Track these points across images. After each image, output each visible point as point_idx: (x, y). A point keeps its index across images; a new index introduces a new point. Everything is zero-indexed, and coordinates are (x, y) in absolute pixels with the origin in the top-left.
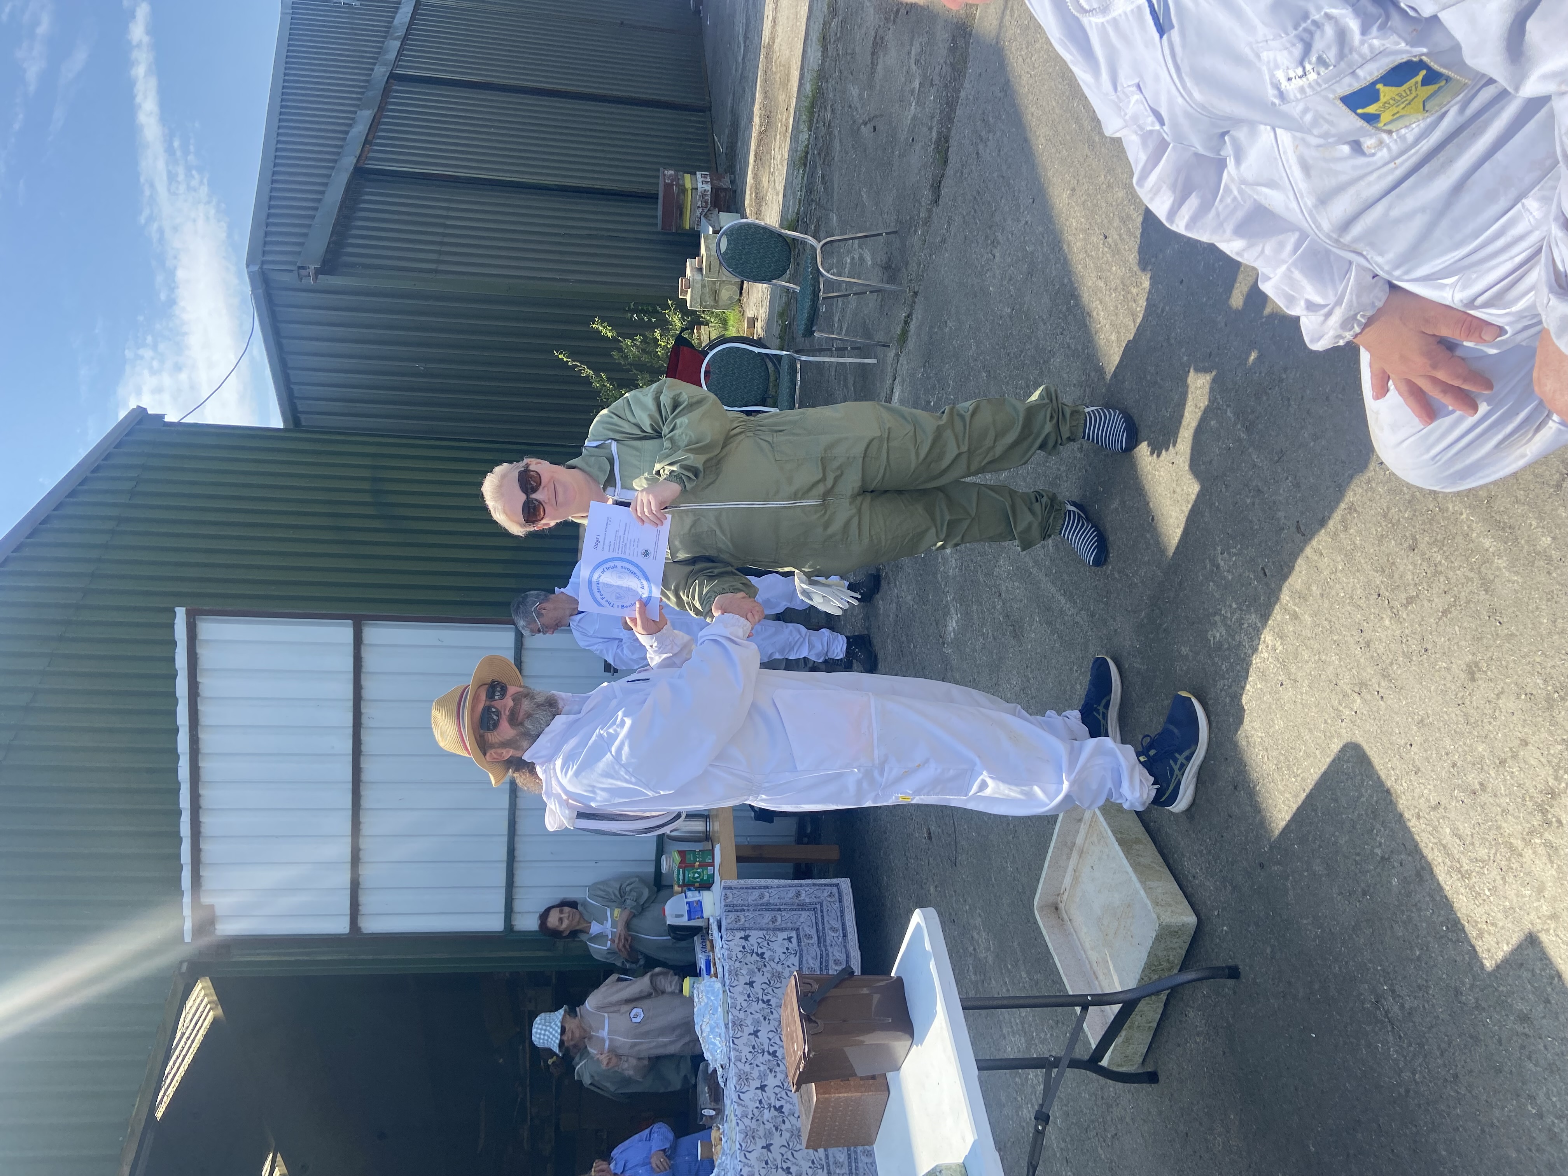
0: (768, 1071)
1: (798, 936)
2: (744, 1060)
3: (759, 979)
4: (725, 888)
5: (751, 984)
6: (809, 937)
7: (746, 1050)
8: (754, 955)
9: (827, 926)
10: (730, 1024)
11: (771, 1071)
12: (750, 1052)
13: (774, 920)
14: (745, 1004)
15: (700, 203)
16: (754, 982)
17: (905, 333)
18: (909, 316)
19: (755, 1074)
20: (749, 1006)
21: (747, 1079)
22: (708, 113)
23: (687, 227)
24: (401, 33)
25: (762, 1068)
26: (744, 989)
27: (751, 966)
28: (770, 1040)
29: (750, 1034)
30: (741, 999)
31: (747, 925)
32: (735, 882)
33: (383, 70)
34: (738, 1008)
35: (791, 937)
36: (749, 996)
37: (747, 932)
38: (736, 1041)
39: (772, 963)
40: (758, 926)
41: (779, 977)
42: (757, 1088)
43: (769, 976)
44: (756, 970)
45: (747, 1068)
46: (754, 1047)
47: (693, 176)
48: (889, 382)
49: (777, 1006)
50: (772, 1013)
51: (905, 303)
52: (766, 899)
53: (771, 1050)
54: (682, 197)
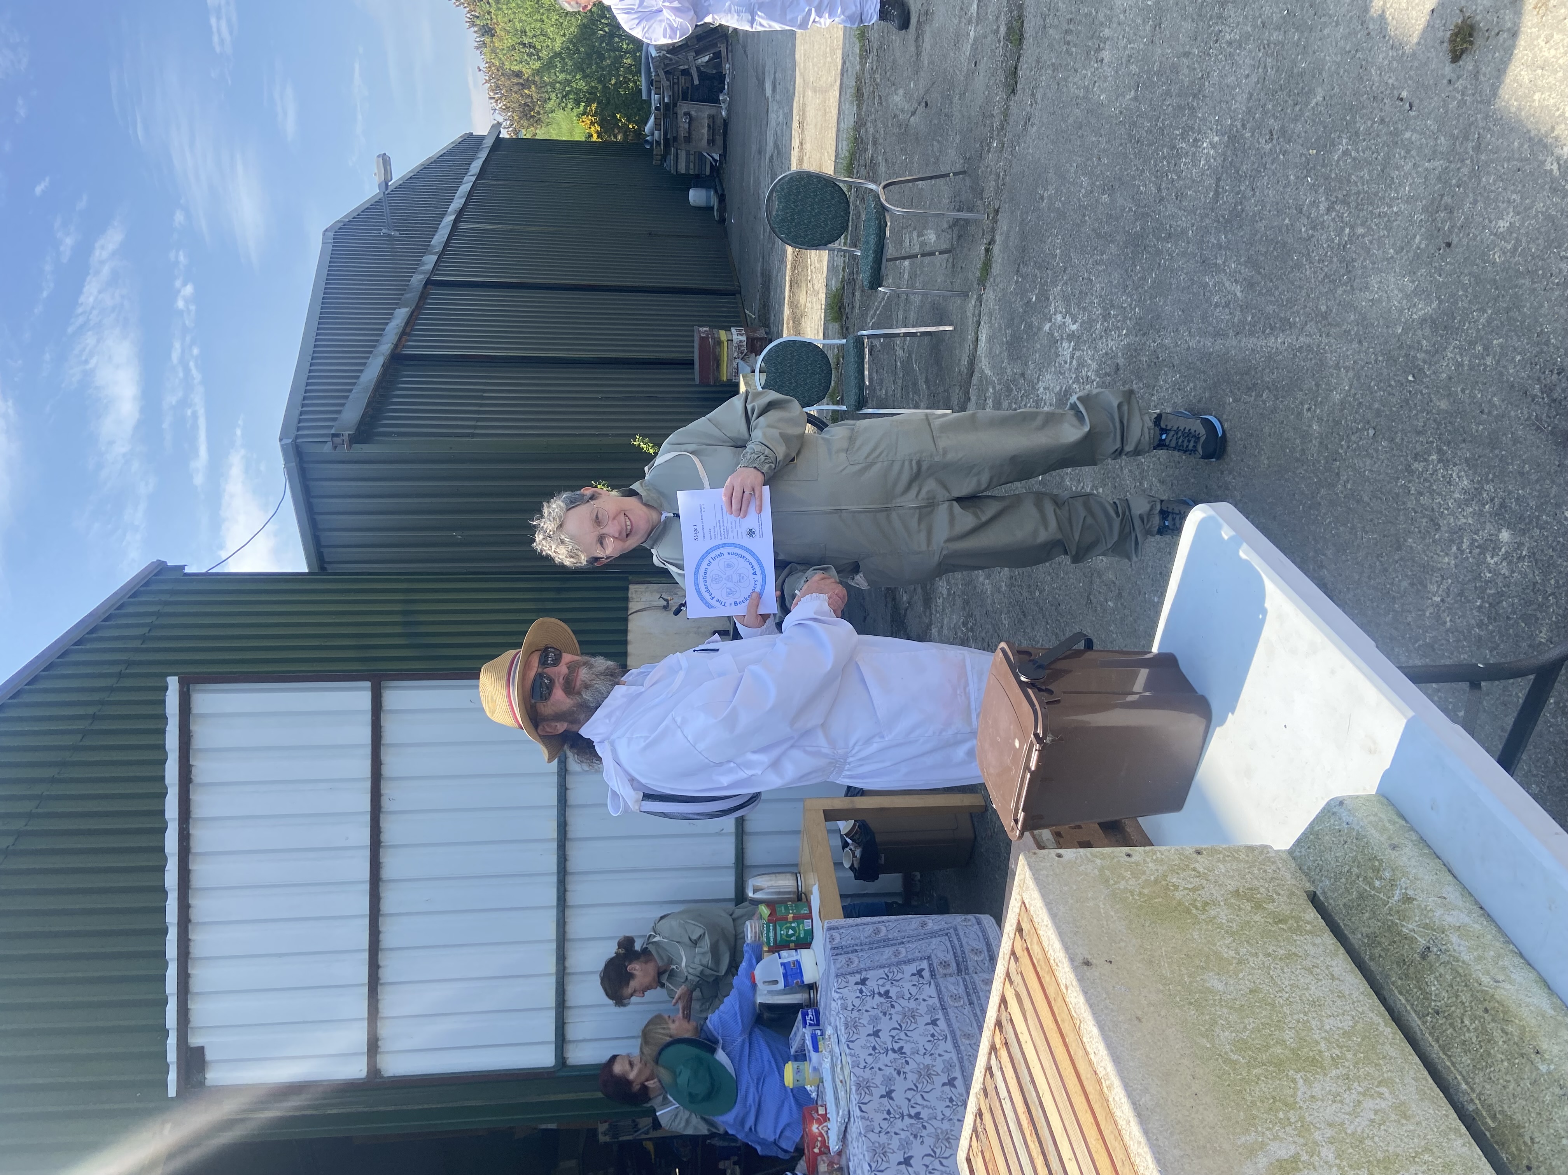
0: (911, 1138)
1: (931, 965)
2: (877, 1129)
3: (885, 1025)
4: (829, 929)
5: (876, 1034)
6: (946, 965)
7: (878, 1118)
8: (876, 996)
9: (967, 949)
10: (854, 1088)
11: (915, 1136)
12: (885, 1119)
13: (897, 954)
14: (870, 1060)
15: (736, 354)
16: (879, 1031)
17: (987, 266)
18: (992, 242)
19: (895, 1143)
20: (876, 1060)
21: (884, 1154)
22: (738, 296)
23: (725, 379)
24: (439, 249)
25: (903, 1135)
26: (867, 1041)
27: (873, 1012)
28: (909, 1100)
29: (882, 1096)
30: (863, 1055)
31: (862, 966)
32: (844, 922)
33: (422, 276)
34: (862, 1065)
35: (923, 970)
36: (874, 1048)
37: (864, 975)
38: (863, 1107)
39: (901, 1001)
40: (877, 964)
41: (913, 1017)
42: (900, 1163)
43: (898, 1018)
44: (881, 1015)
45: (883, 1138)
46: (889, 1113)
47: (728, 333)
48: (970, 337)
49: (913, 1053)
50: (907, 1063)
51: (983, 234)
52: (882, 934)
53: (913, 1112)
54: (718, 349)
